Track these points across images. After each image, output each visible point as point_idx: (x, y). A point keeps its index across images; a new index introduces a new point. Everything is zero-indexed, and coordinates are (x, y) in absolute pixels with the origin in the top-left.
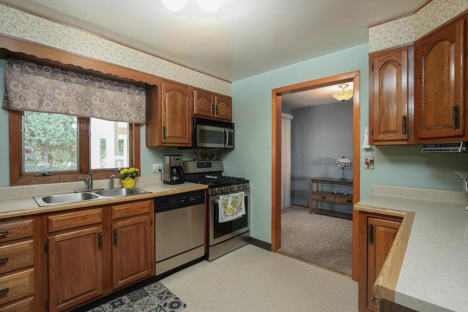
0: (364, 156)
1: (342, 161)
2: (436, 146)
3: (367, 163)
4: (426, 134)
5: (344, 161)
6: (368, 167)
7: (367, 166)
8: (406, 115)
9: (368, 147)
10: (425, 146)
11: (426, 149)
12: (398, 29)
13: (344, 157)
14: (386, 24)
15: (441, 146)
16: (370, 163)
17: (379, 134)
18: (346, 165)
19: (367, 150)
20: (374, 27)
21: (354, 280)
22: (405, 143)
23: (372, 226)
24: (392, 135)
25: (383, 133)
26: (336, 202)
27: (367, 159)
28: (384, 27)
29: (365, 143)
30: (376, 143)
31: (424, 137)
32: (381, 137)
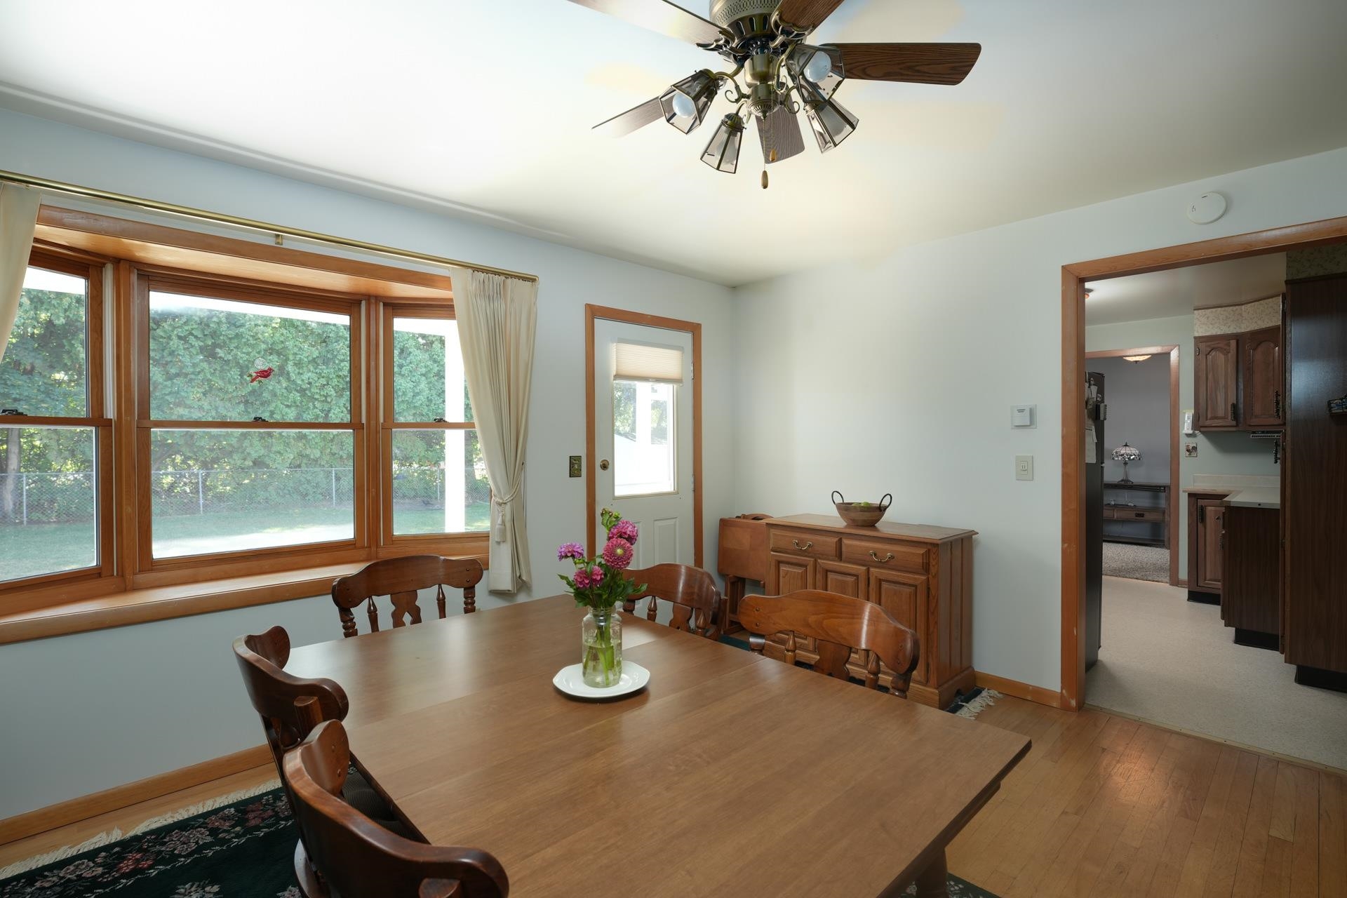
0: (1184, 442)
1: (1124, 452)
2: (1263, 432)
3: (1188, 451)
4: (1254, 421)
5: (1127, 452)
6: (1190, 454)
7: (1188, 453)
8: (1235, 402)
9: (1191, 432)
10: (1254, 433)
11: (1254, 435)
12: (1227, 317)
13: (1126, 445)
14: (1214, 310)
15: (1268, 432)
16: (1192, 450)
17: (1207, 419)
18: (1132, 458)
19: (1188, 435)
20: (1200, 311)
21: (1173, 585)
22: (1234, 429)
23: (1202, 506)
24: (1220, 421)
25: (1210, 419)
26: (1115, 517)
27: (1188, 446)
28: (1212, 312)
29: (1186, 426)
30: (1202, 429)
31: (1252, 424)
32: (1208, 423)
